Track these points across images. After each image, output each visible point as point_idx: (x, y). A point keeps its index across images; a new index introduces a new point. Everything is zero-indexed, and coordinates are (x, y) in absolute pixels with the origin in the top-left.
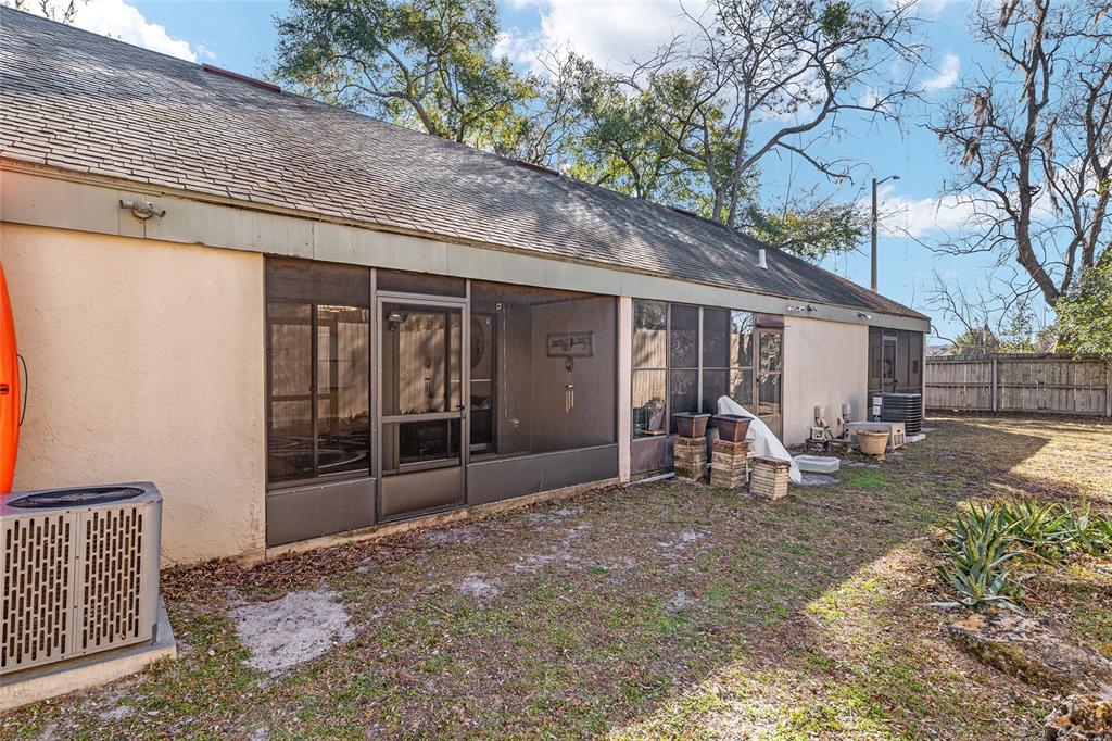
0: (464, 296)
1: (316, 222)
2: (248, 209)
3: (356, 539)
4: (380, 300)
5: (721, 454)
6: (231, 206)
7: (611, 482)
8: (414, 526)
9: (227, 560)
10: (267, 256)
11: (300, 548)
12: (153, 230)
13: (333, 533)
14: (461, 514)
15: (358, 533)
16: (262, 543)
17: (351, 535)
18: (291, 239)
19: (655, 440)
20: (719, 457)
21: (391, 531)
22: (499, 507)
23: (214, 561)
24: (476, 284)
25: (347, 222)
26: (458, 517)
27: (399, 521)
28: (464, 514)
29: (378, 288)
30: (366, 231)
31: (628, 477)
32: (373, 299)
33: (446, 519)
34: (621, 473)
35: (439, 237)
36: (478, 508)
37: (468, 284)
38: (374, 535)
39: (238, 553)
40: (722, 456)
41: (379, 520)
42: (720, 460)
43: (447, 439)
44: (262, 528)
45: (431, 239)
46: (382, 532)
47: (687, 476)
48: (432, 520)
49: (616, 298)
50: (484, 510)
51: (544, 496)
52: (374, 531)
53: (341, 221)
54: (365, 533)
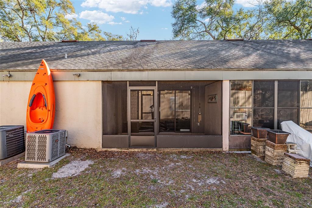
0: (155, 86)
1: (112, 72)
2: (97, 71)
3: (123, 150)
4: (130, 89)
5: (269, 148)
6: (94, 71)
7: (218, 149)
8: (139, 150)
9: (94, 149)
10: (102, 81)
11: (109, 150)
12: (80, 78)
13: (118, 148)
14: (154, 150)
15: (124, 149)
16: (101, 147)
17: (122, 149)
18: (106, 76)
19: (244, 137)
20: (268, 149)
21: (133, 150)
22: (167, 150)
23: (91, 149)
24: (159, 82)
25: (119, 70)
26: (153, 151)
27: (135, 148)
28: (155, 150)
29: (129, 86)
30: (124, 72)
31: (228, 149)
32: (128, 89)
33: (149, 150)
34: (224, 147)
35: (145, 70)
36: (160, 149)
37: (157, 82)
38: (128, 150)
39: (96, 148)
40: (270, 149)
41: (130, 147)
42: (269, 151)
43: (174, 126)
44: (101, 143)
45: (142, 71)
46: (130, 150)
47: (255, 154)
48: (145, 150)
49: (221, 81)
50: (162, 150)
51: (185, 150)
52: (128, 149)
53: (117, 70)
54: (126, 149)
